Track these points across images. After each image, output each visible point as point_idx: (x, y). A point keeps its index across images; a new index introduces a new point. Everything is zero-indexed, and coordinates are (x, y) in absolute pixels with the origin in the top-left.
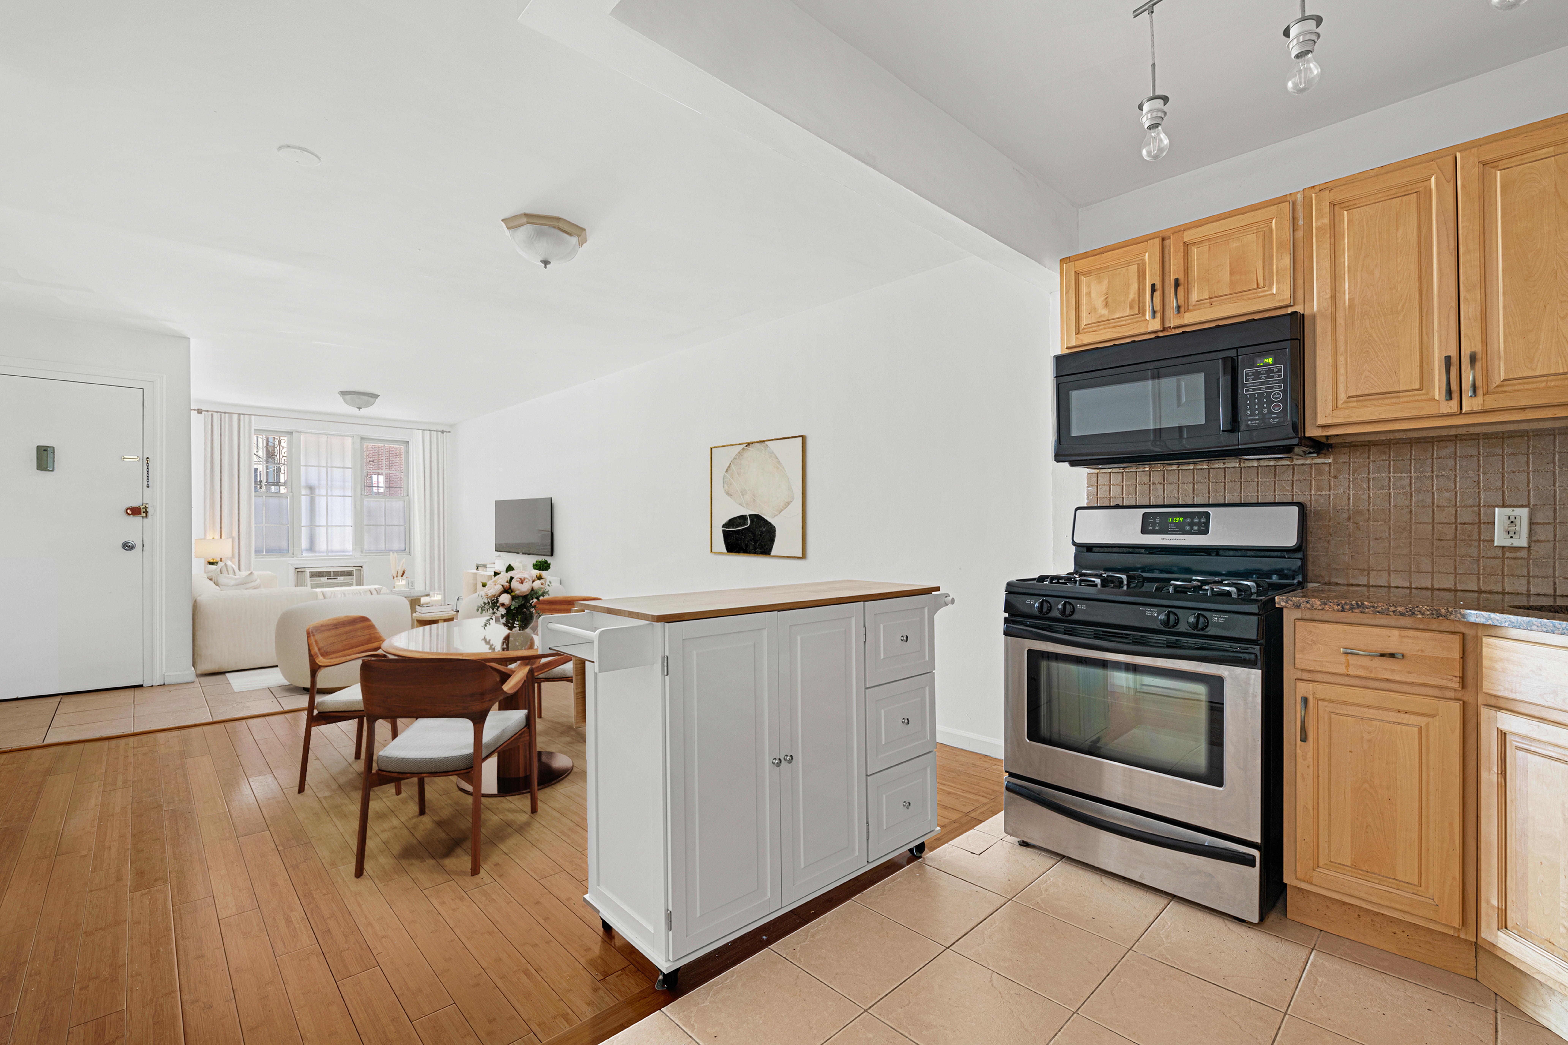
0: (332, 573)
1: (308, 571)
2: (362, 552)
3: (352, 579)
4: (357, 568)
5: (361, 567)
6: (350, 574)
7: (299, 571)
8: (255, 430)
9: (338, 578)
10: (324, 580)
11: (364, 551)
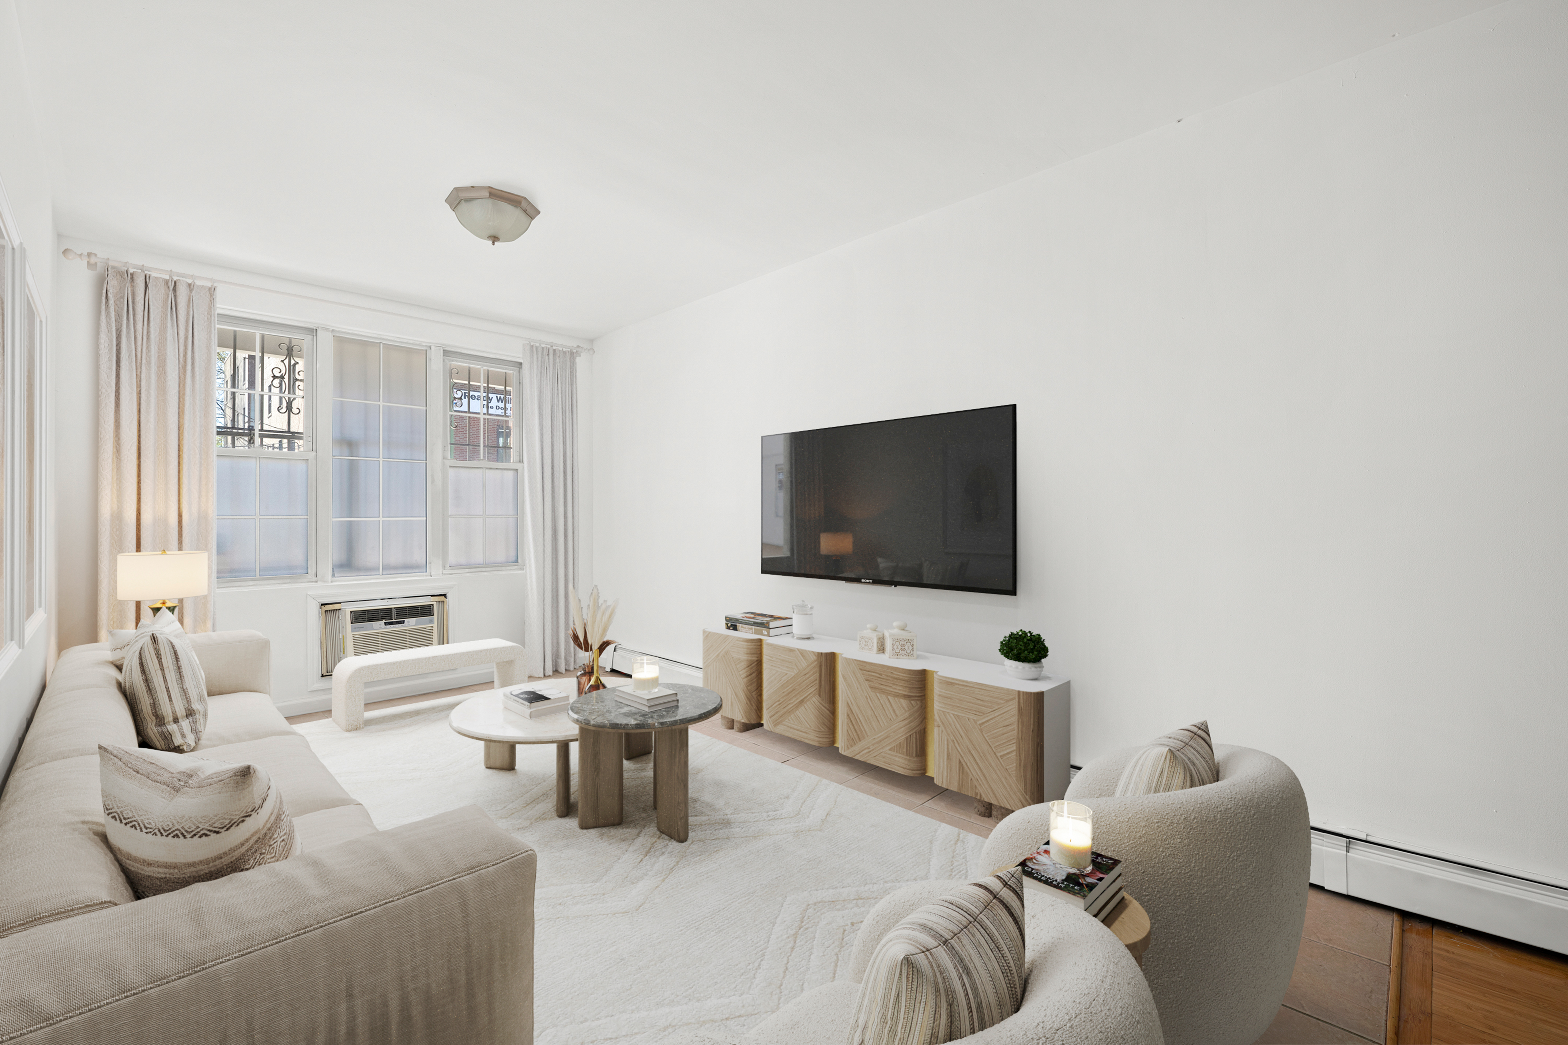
0: (394, 613)
1: (348, 609)
2: (444, 567)
3: (431, 622)
4: (437, 598)
5: (445, 595)
6: (425, 611)
7: (329, 610)
8: (218, 314)
9: (406, 620)
10: (379, 626)
11: (448, 566)
